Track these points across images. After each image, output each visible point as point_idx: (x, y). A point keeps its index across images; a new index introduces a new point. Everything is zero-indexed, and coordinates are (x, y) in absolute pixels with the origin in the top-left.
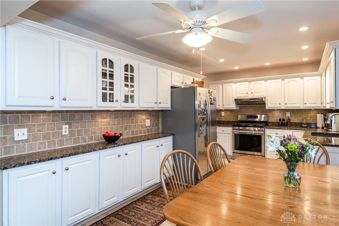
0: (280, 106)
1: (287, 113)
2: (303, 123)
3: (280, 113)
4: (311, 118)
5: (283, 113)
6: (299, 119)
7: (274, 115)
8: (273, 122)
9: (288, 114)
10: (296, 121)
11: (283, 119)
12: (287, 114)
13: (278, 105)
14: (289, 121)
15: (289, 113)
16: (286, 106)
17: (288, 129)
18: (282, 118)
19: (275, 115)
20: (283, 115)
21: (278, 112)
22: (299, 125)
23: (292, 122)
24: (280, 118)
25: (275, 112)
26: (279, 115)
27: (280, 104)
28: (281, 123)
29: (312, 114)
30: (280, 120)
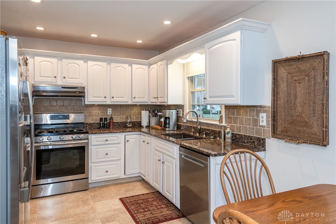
0: (105, 101)
1: (108, 109)
2: (127, 123)
3: (99, 110)
4: (134, 115)
5: (104, 110)
6: (121, 117)
7: (91, 114)
8: (91, 123)
9: (110, 111)
10: (118, 120)
11: (105, 118)
12: (108, 112)
13: (102, 99)
14: (111, 120)
15: (111, 109)
16: (113, 100)
17: (120, 132)
18: (103, 117)
19: (93, 112)
20: (103, 112)
21: (97, 108)
22: (123, 125)
23: (114, 121)
24: (101, 117)
25: (94, 108)
26: (99, 113)
27: (105, 97)
28: (102, 124)
29: (135, 110)
30: (101, 119)
